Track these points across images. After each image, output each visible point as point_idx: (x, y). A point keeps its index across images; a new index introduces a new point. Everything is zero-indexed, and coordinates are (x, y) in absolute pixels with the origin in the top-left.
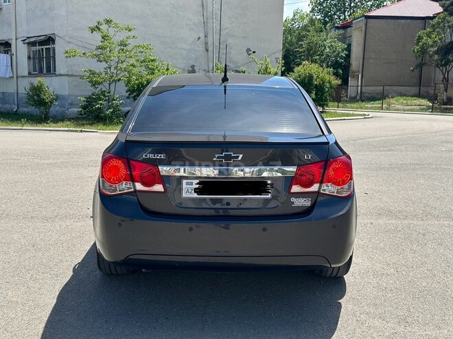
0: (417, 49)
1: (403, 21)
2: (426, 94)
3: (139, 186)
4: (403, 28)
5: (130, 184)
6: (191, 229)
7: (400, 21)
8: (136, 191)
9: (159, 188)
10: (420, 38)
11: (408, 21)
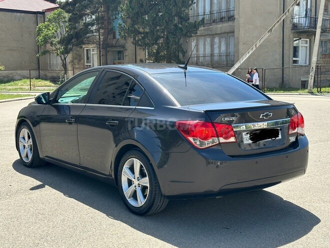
0: (41, 39)
1: (19, 14)
2: (45, 77)
3: (222, 140)
4: (19, 20)
5: (216, 139)
6: (257, 163)
7: (15, 14)
8: (220, 144)
9: (232, 139)
10: (40, 30)
11: (23, 14)
